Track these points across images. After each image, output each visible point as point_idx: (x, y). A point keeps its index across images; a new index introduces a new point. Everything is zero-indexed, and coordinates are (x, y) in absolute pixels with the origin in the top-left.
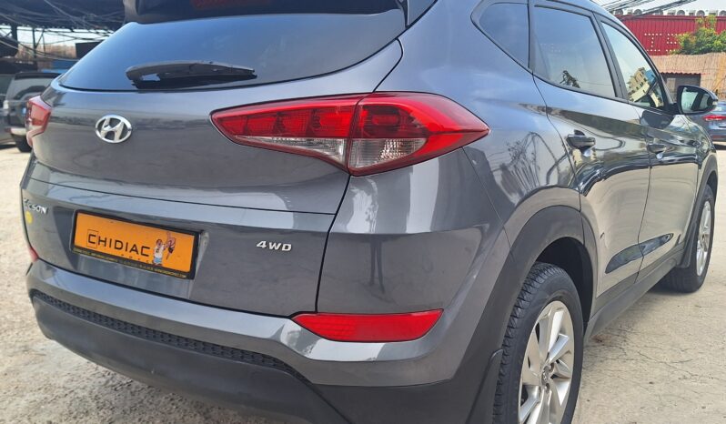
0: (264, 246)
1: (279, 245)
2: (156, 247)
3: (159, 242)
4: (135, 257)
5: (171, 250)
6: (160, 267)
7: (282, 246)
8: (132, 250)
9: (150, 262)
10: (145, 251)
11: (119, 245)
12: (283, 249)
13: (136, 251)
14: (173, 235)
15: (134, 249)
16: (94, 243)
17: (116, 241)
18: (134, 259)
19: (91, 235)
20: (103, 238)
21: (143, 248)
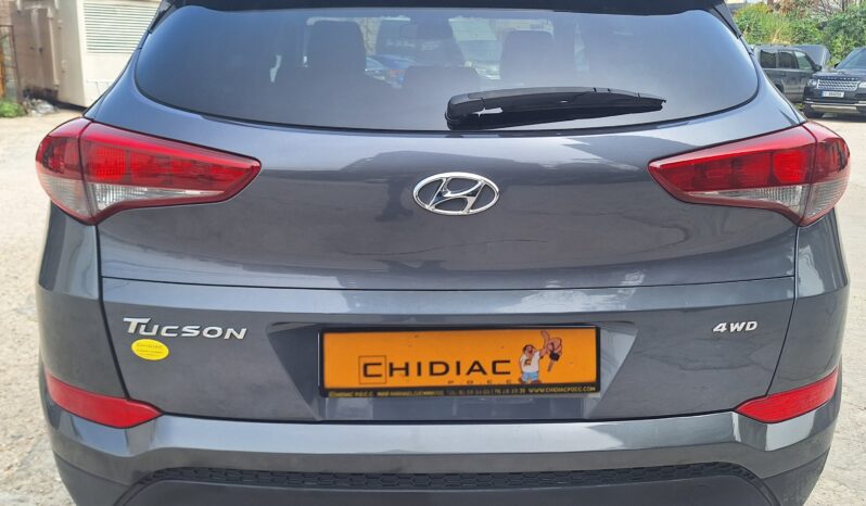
0: (724, 329)
1: (743, 324)
2: (524, 357)
3: (529, 350)
4: (478, 379)
5: (555, 357)
6: (537, 385)
7: (745, 326)
8: (471, 370)
9: (515, 381)
10: (499, 367)
11: (439, 369)
12: (748, 328)
13: (481, 370)
14: (554, 334)
15: (477, 367)
16: (379, 376)
17: (432, 364)
18: (475, 383)
19: (366, 366)
20: (399, 364)
21: (494, 363)
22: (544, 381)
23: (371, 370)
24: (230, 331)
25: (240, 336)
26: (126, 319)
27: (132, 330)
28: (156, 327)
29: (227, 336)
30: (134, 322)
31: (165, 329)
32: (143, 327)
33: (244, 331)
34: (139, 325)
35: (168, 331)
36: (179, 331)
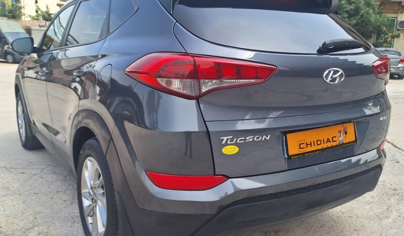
2: (339, 135)
5: (346, 133)
6: (343, 144)
10: (334, 139)
11: (319, 142)
13: (330, 141)
14: (345, 125)
15: (328, 141)
16: (304, 148)
17: (317, 141)
18: (329, 146)
19: (300, 144)
20: (309, 143)
21: (332, 138)
22: (345, 142)
23: (302, 146)
24: (264, 137)
25: (268, 138)
26: (221, 138)
27: (224, 142)
28: (235, 139)
29: (263, 139)
30: (225, 138)
31: (239, 140)
32: (229, 140)
33: (269, 136)
34: (228, 139)
35: (240, 140)
36: (245, 140)
